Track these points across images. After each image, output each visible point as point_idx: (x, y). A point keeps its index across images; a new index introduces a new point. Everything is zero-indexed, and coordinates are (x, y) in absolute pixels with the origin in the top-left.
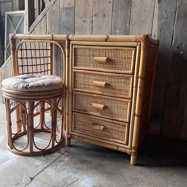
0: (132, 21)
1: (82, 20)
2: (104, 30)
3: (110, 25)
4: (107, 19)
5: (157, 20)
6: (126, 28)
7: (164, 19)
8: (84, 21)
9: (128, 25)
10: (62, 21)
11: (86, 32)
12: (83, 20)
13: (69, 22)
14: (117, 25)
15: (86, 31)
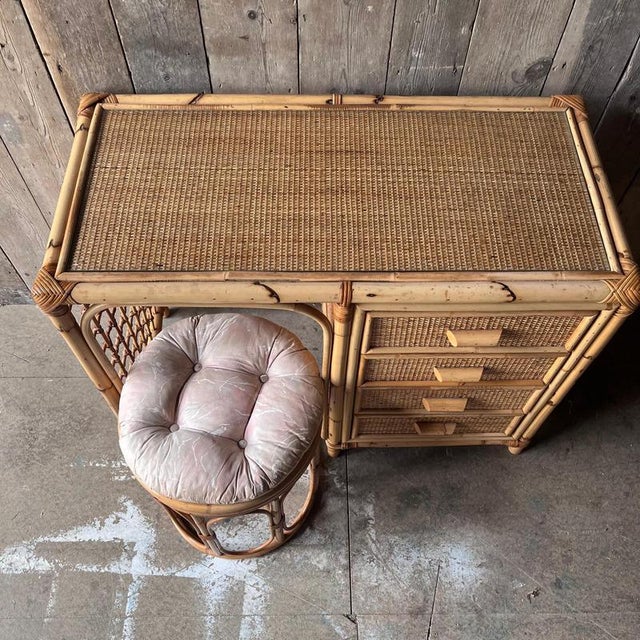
0: (484, 13)
1: (240, 13)
2: (357, 51)
3: (383, 32)
4: (370, 8)
5: (587, 12)
6: (453, 42)
7: (615, 11)
8: (252, 15)
9: (464, 30)
10: (125, 16)
11: (268, 59)
12: (246, 12)
13: (170, 20)
14: (416, 32)
15: (270, 56)
